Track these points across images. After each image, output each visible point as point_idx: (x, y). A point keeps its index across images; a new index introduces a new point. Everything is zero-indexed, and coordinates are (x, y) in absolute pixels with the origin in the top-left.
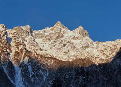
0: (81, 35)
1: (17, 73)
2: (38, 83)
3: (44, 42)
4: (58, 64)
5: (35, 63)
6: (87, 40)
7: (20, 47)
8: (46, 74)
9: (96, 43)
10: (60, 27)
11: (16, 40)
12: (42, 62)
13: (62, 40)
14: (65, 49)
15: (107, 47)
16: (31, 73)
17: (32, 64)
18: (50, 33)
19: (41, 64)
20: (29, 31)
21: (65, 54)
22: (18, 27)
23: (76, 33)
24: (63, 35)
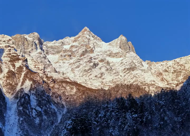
0: (122, 49)
1: (10, 109)
2: (48, 126)
3: (62, 60)
4: (84, 93)
5: (43, 92)
6: (132, 57)
7: (18, 64)
8: (63, 112)
9: (148, 64)
10: (88, 36)
11: (11, 52)
12: (56, 90)
13: (91, 58)
14: (96, 72)
15: (168, 68)
16: (35, 109)
17: (37, 94)
18: (72, 46)
19: (54, 93)
20: (37, 42)
21: (96, 78)
22: (18, 36)
23: (114, 46)
24: (93, 49)
